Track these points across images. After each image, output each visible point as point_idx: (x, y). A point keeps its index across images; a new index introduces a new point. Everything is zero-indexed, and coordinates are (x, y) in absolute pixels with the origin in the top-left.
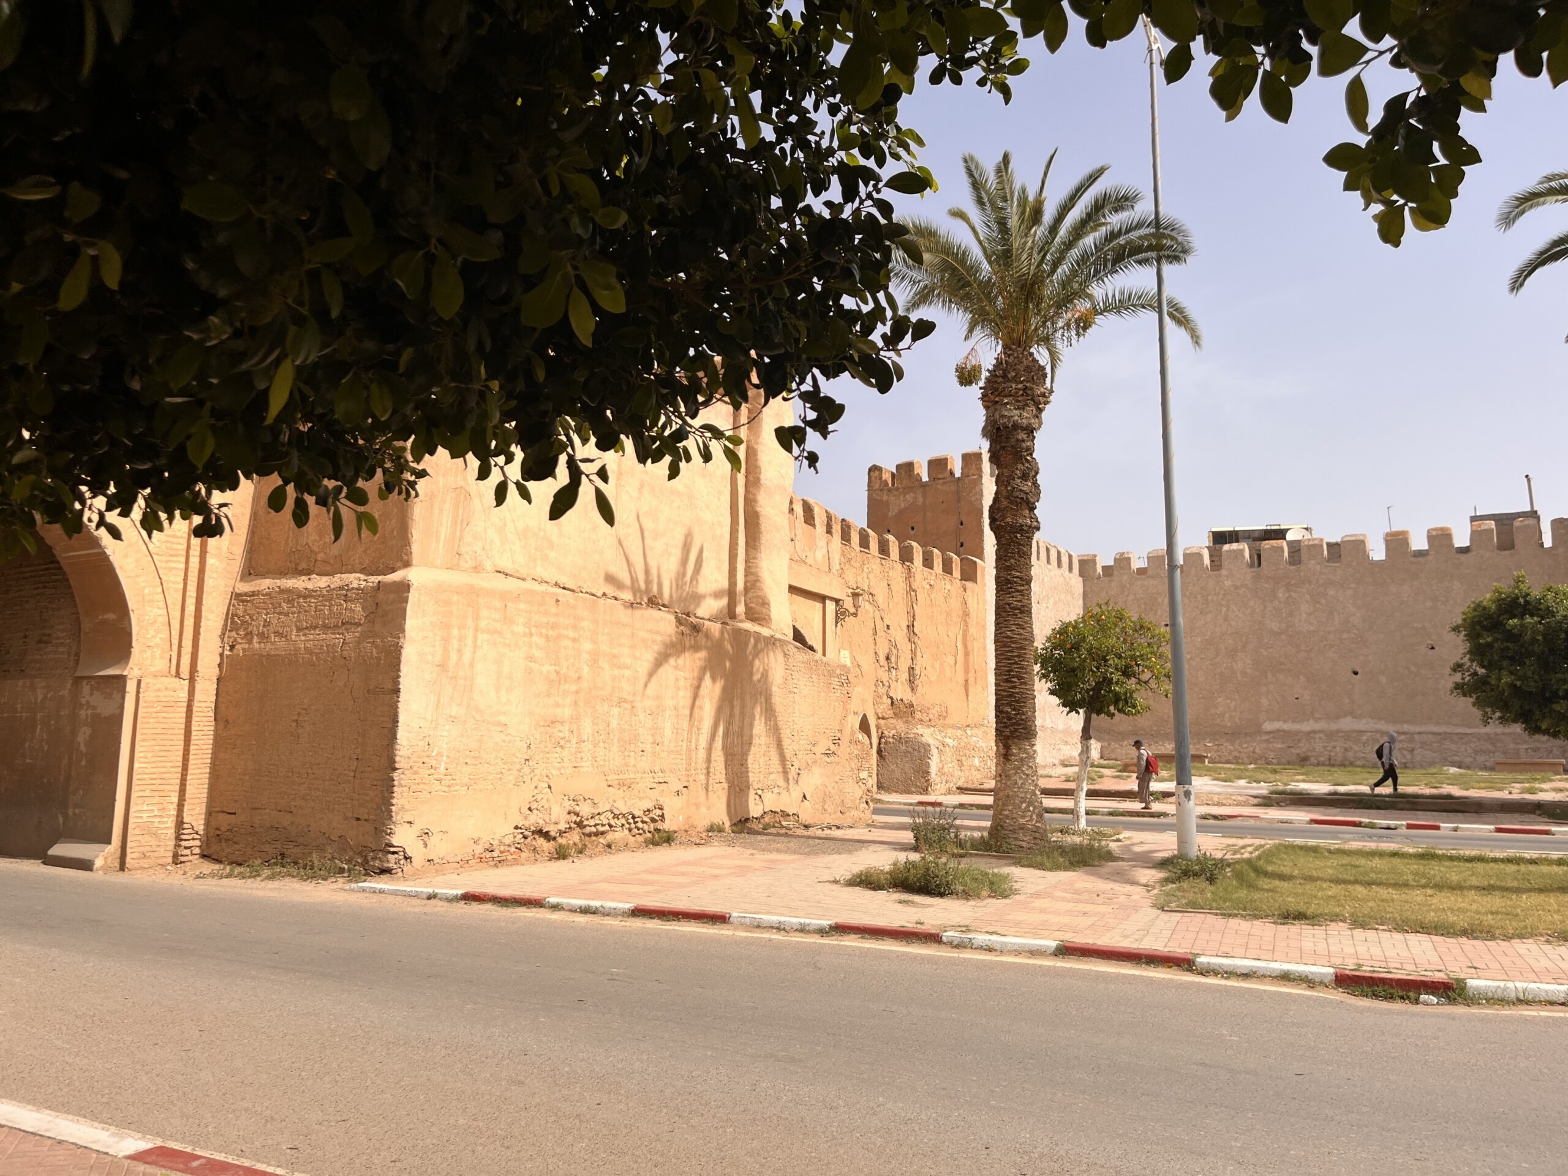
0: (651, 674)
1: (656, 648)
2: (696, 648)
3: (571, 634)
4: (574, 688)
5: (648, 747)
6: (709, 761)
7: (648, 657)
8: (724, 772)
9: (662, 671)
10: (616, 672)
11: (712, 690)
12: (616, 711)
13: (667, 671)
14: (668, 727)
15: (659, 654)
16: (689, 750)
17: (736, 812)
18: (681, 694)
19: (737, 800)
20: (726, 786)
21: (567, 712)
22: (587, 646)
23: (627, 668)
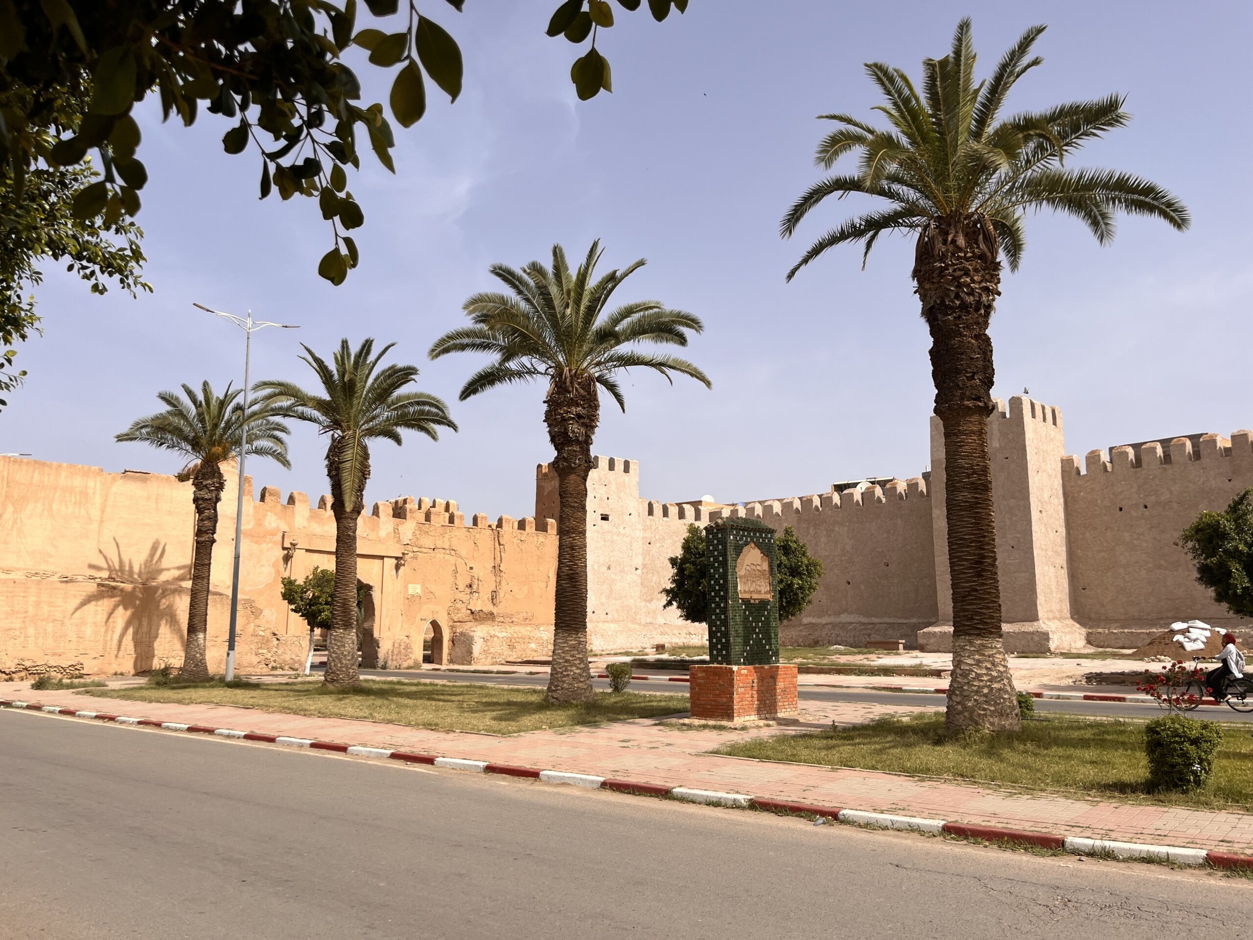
0: (77, 609)
1: (83, 598)
2: (112, 596)
3: (22, 594)
4: (23, 616)
5: (74, 639)
6: (120, 644)
7: (77, 602)
8: (133, 649)
9: (86, 608)
10: (52, 609)
11: (122, 615)
12: (51, 624)
13: (91, 607)
14: (88, 631)
15: (84, 600)
16: (105, 641)
17: (141, 666)
18: (99, 617)
19: (143, 662)
20: (134, 656)
21: (18, 626)
22: (33, 599)
23: (60, 607)
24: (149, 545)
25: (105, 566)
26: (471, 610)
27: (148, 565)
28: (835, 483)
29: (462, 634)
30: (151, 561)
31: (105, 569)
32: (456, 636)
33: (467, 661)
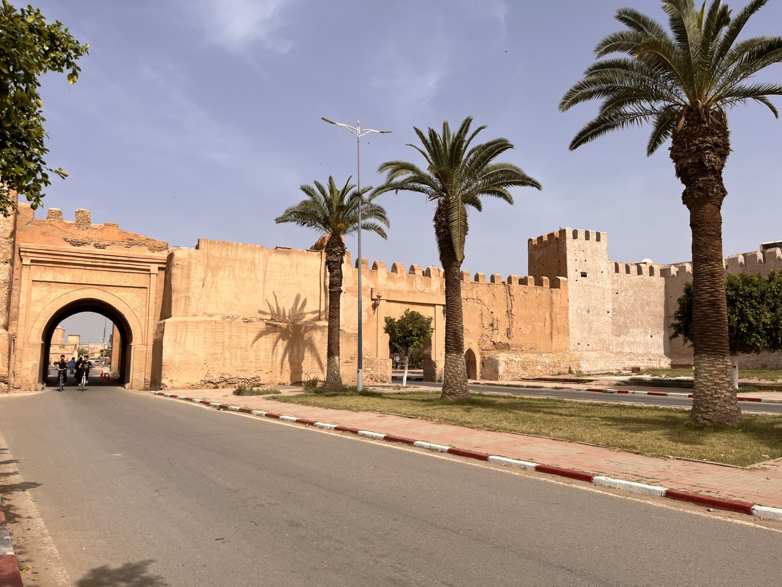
0: (255, 341)
2: (276, 332)
3: (221, 330)
4: (222, 345)
5: (253, 360)
6: (282, 364)
7: (253, 336)
8: (290, 367)
9: (260, 340)
10: (239, 340)
11: (282, 345)
12: (239, 351)
13: (263, 339)
14: (262, 355)
15: (258, 334)
16: (272, 362)
17: (295, 379)
18: (268, 345)
19: (296, 376)
20: (290, 372)
21: (219, 351)
22: (227, 333)
23: (244, 339)
24: (294, 297)
25: (268, 311)
26: (493, 342)
27: (294, 311)
28: (763, 243)
29: (489, 358)
30: (296, 308)
31: (269, 314)
32: (485, 360)
33: (494, 377)
